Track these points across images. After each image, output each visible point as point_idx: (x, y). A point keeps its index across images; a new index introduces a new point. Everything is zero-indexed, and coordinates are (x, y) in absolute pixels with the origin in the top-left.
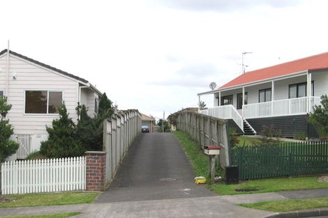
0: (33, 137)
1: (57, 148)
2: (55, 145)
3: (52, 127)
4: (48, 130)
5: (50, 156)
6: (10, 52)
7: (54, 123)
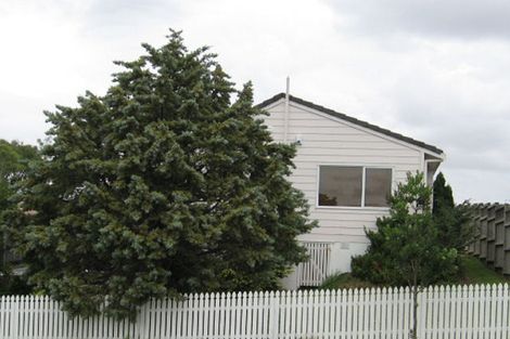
0: (335, 249)
1: (391, 268)
2: (387, 263)
3: (376, 231)
4: (370, 235)
5: (379, 282)
6: (291, 98)
7: (379, 223)
